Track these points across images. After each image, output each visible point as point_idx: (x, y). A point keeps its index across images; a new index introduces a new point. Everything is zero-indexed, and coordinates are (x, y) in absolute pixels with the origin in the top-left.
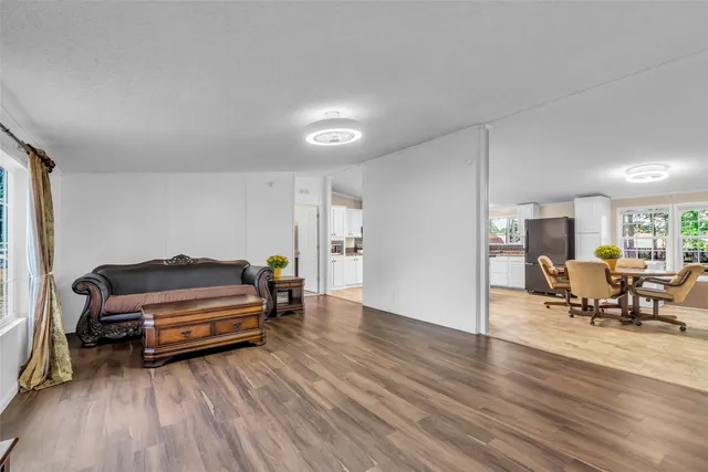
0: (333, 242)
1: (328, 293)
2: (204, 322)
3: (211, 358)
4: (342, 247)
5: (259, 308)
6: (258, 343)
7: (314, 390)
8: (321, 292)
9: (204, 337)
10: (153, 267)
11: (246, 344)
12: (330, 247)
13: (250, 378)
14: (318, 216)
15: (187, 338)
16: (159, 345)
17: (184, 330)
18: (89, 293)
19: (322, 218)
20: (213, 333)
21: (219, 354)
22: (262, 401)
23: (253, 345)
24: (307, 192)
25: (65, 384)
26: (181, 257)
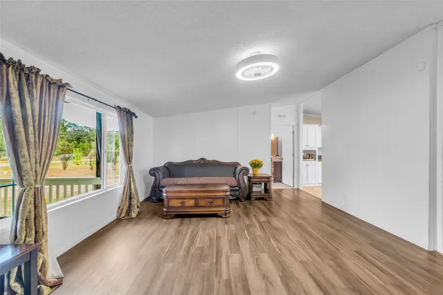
0: (304, 151)
1: (301, 189)
2: (191, 198)
3: (194, 220)
4: (315, 155)
5: (224, 194)
6: (223, 216)
7: (228, 259)
8: (296, 187)
9: (191, 207)
10: (189, 164)
11: (215, 215)
12: (302, 155)
13: (200, 238)
14: (293, 133)
15: (183, 206)
16: (169, 207)
17: (181, 201)
18: (155, 176)
19: (296, 134)
20: (197, 206)
21: (199, 219)
22: (192, 256)
23: (220, 217)
24: (284, 116)
25: (132, 219)
26: (203, 159)
